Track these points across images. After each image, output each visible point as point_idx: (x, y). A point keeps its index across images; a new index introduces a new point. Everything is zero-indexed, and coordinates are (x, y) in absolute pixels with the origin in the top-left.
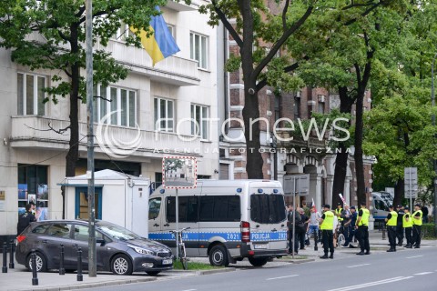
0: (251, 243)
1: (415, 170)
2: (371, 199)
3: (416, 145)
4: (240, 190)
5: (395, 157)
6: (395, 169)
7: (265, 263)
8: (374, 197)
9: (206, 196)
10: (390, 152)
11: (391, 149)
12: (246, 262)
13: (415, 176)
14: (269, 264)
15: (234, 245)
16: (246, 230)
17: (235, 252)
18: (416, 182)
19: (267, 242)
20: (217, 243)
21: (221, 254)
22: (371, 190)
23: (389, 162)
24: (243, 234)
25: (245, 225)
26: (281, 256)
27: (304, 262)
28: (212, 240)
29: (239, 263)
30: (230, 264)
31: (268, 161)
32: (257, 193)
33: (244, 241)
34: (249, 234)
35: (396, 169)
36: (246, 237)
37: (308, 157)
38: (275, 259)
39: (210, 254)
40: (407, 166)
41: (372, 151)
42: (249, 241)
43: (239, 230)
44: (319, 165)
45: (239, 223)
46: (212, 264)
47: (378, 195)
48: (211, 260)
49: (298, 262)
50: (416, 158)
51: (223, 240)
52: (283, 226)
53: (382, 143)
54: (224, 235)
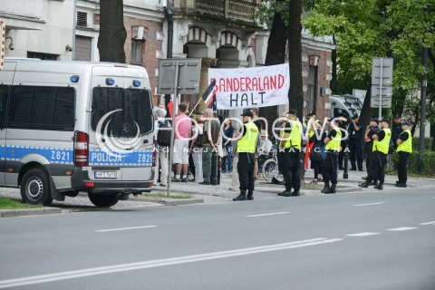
0: (89, 169)
1: (390, 62)
2: (328, 106)
3: (397, 22)
4: (76, 79)
5: (361, 40)
6: (358, 59)
7: (115, 202)
8: (334, 104)
9: (20, 87)
10: (354, 31)
11: (356, 27)
12: (83, 199)
13: (389, 72)
14: (121, 204)
15: (61, 171)
16: (82, 146)
17: (63, 182)
18: (389, 82)
19: (118, 168)
20: (34, 164)
21: (40, 184)
22: (328, 91)
23: (351, 47)
24: (77, 152)
25: (82, 137)
26: (140, 192)
27: (184, 203)
28: (26, 159)
29: (68, 200)
30: (54, 201)
31: (158, 36)
32: (104, 85)
33: (78, 164)
34: (86, 152)
35: (361, 60)
36: (82, 158)
37: (226, 33)
38: (131, 196)
39: (22, 183)
40: (379, 55)
41: (324, 27)
42: (86, 164)
43: (70, 146)
44: (243, 46)
45: (70, 134)
46: (25, 200)
47: (340, 100)
48: (23, 193)
49: (174, 204)
50: (394, 43)
51: (44, 161)
52: (146, 142)
53: (341, 17)
54: (46, 153)
